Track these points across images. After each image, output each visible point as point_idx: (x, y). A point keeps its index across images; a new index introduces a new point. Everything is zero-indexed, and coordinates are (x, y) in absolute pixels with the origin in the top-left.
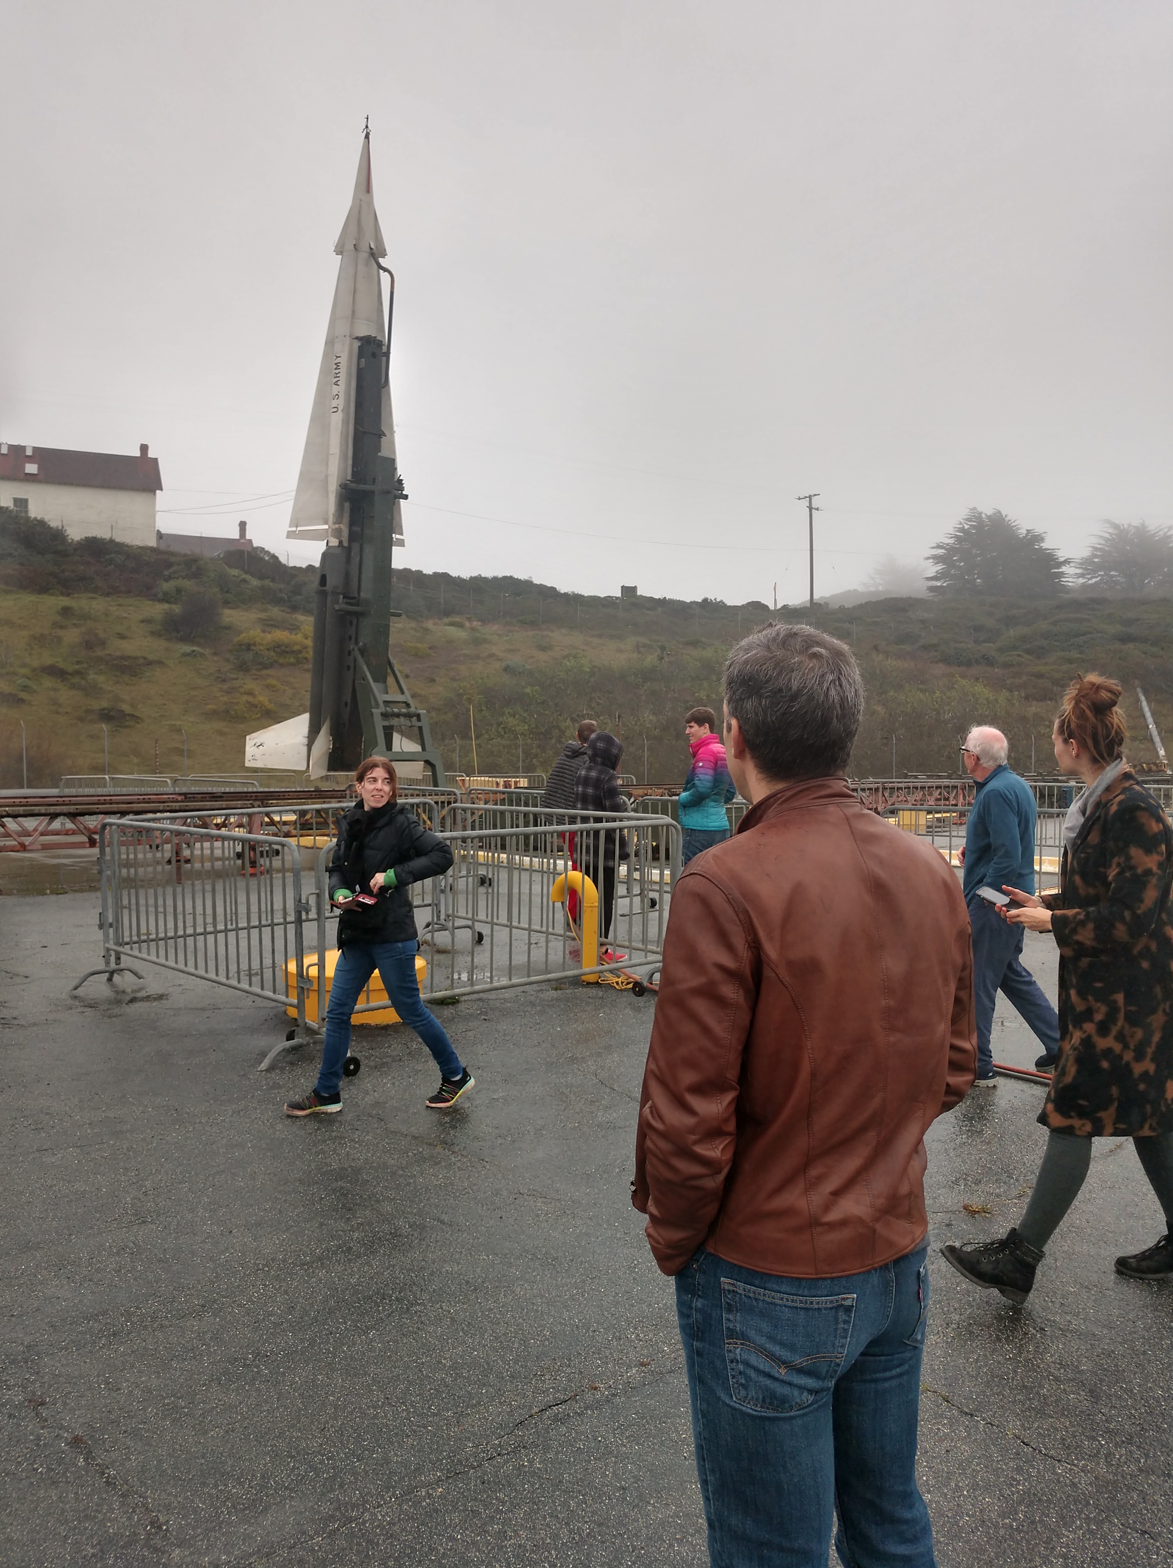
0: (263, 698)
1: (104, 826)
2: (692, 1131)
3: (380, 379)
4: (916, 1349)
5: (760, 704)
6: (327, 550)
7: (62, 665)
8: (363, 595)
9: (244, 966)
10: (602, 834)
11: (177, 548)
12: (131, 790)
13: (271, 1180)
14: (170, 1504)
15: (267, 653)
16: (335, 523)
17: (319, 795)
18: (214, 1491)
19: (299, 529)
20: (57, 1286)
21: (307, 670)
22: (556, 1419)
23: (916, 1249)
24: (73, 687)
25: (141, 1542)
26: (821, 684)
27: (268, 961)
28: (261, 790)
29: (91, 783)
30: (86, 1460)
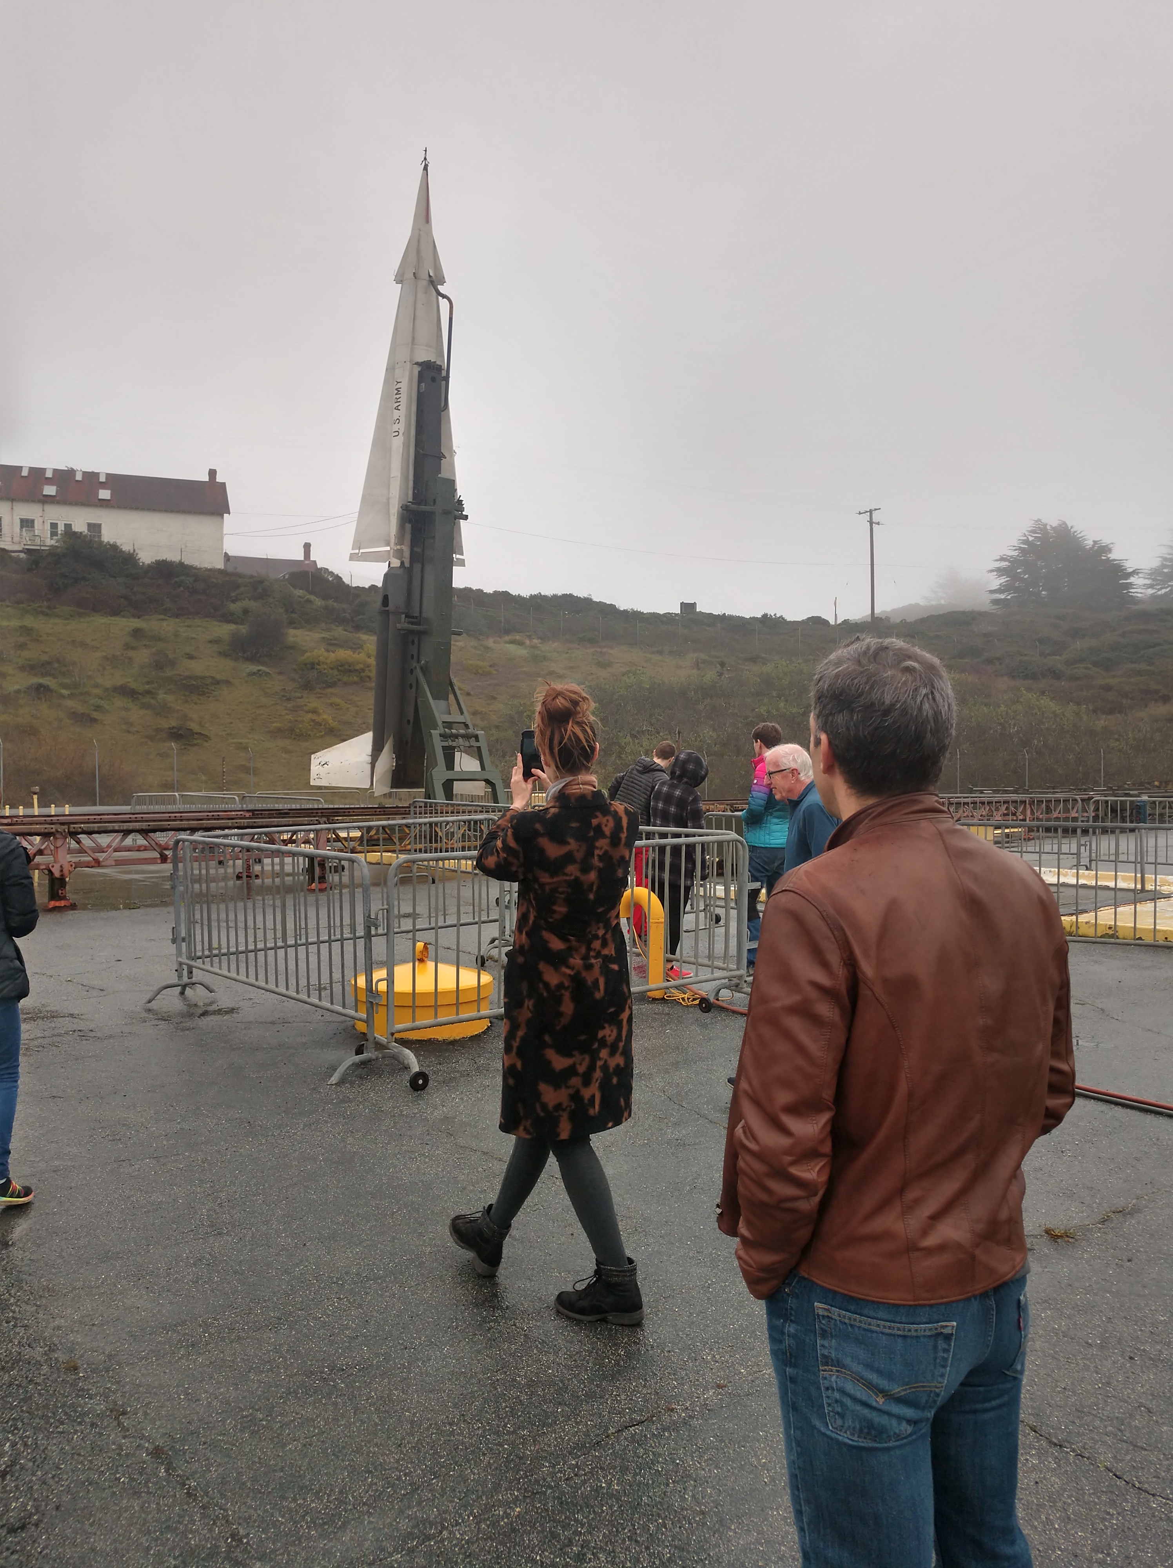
0: (327, 716)
1: (177, 842)
2: (788, 1152)
3: (440, 404)
4: (1016, 1380)
5: (852, 718)
6: (388, 571)
7: (133, 685)
8: (424, 615)
9: (314, 980)
10: (668, 849)
11: (241, 570)
12: (199, 807)
13: (343, 1193)
14: (250, 1517)
15: (331, 671)
16: (396, 544)
17: (382, 811)
18: (293, 1505)
19: (361, 551)
20: (136, 1296)
21: (371, 689)
22: (633, 1439)
23: (1017, 1277)
24: (144, 706)
25: (223, 1555)
26: (914, 699)
27: (337, 976)
28: (326, 806)
29: (162, 801)
30: (167, 1471)
